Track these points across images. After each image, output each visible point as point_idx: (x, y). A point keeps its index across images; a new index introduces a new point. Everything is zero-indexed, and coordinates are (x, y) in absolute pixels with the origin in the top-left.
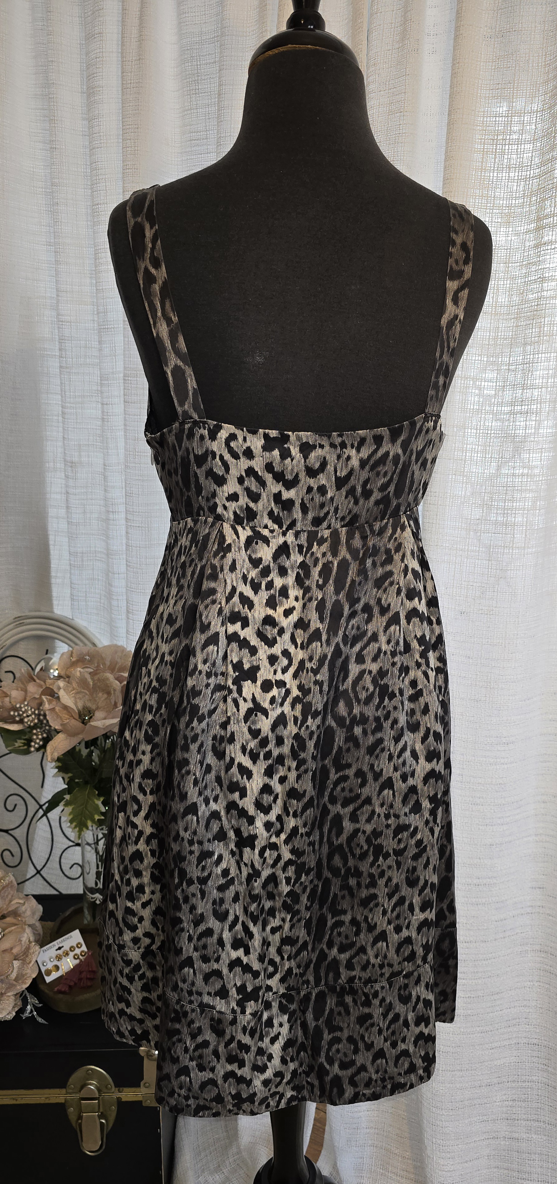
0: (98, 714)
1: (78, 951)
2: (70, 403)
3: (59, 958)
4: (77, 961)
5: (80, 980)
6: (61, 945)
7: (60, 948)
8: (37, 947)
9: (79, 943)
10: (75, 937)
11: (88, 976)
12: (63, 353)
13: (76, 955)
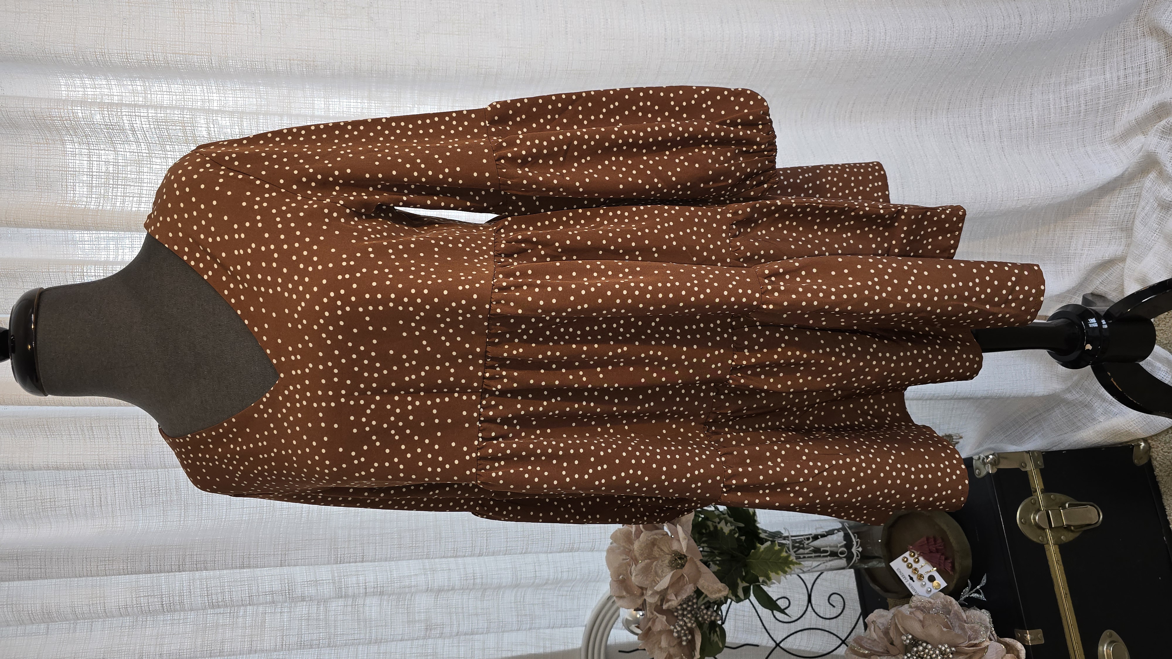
0: (675, 546)
1: (911, 560)
2: (366, 633)
3: (921, 577)
4: (921, 558)
5: (937, 551)
6: (909, 578)
7: (911, 578)
8: (914, 598)
9: (903, 560)
10: (898, 565)
11: (933, 543)
12: (314, 642)
13: (915, 561)
